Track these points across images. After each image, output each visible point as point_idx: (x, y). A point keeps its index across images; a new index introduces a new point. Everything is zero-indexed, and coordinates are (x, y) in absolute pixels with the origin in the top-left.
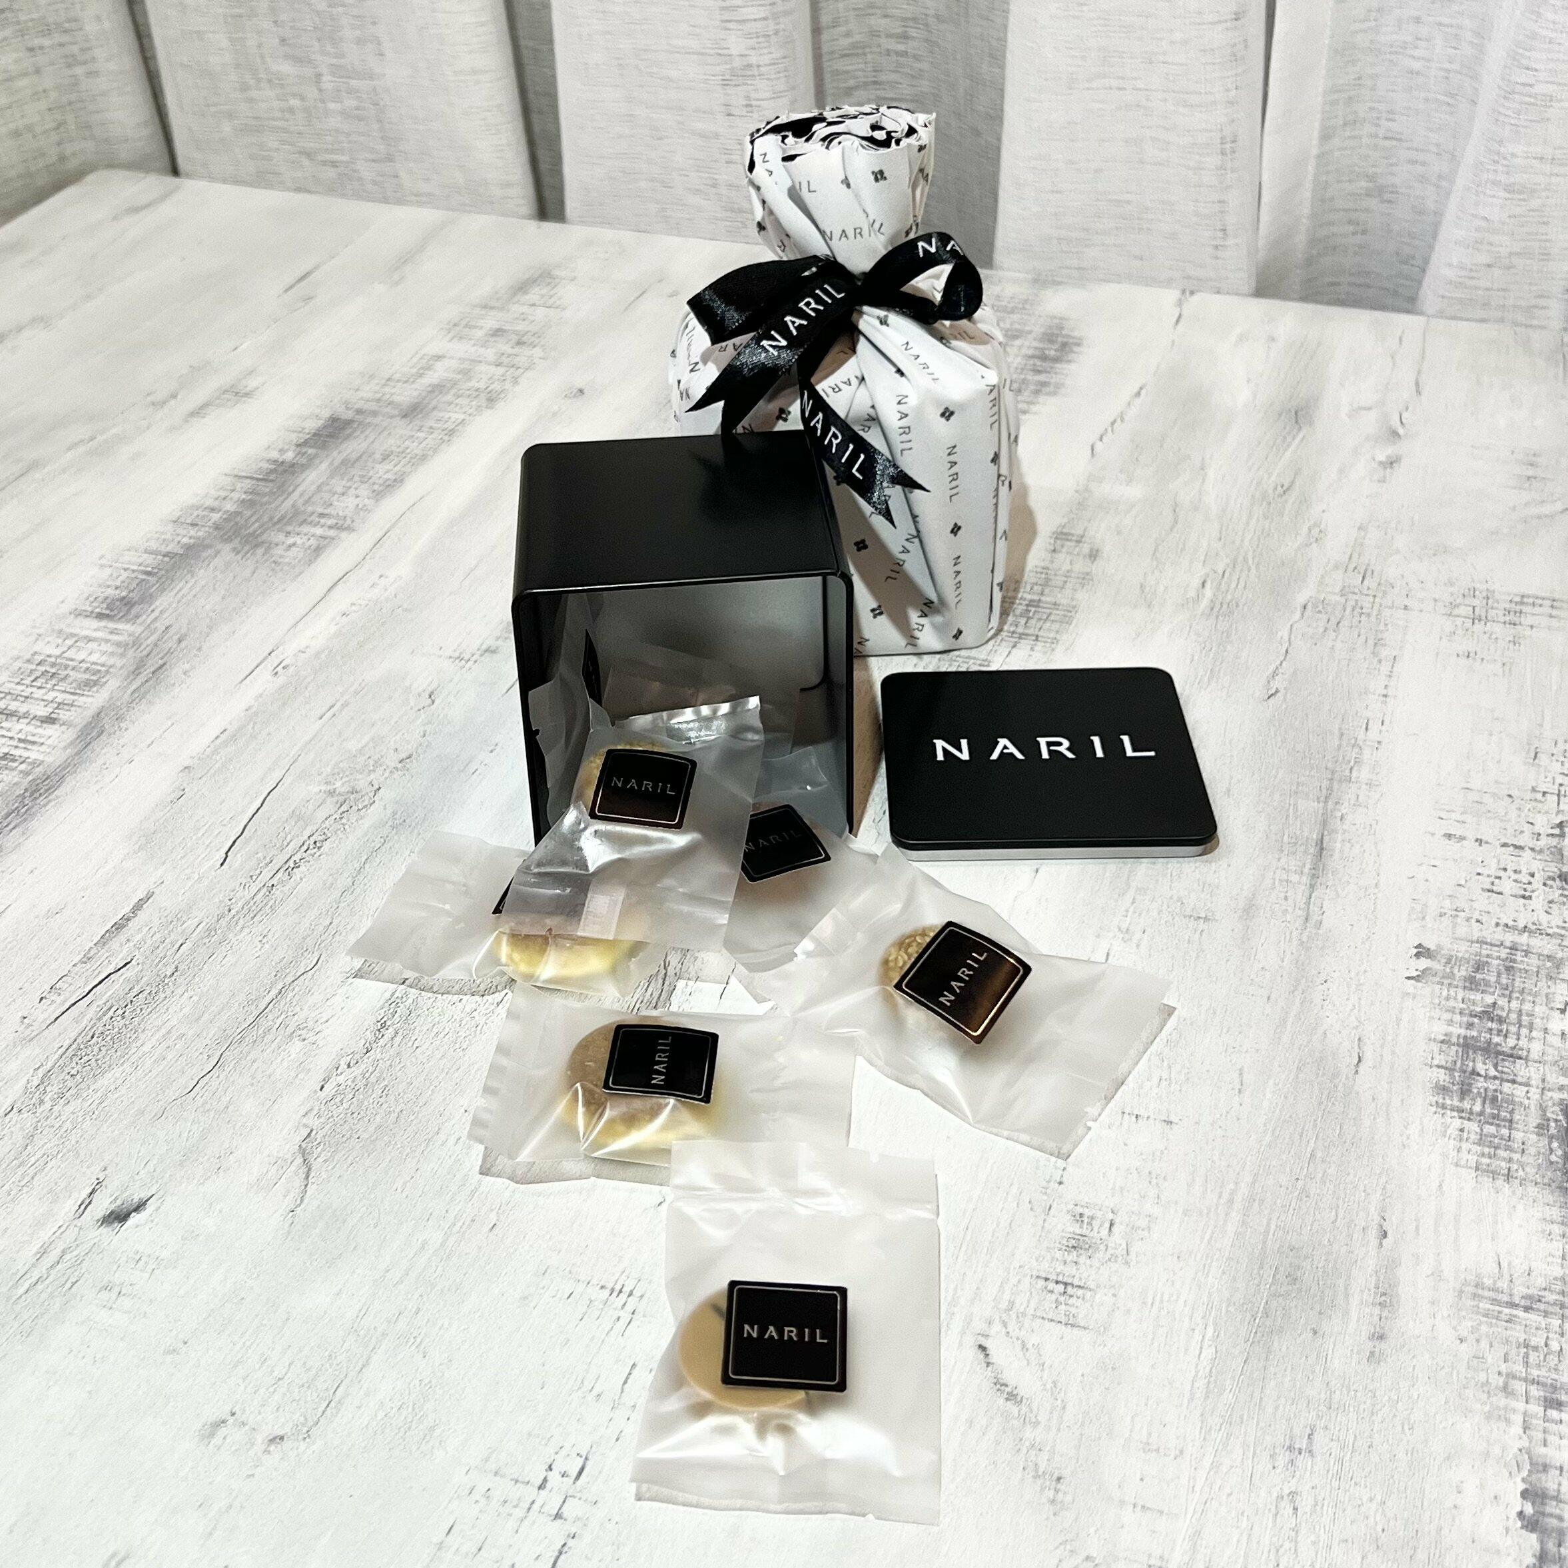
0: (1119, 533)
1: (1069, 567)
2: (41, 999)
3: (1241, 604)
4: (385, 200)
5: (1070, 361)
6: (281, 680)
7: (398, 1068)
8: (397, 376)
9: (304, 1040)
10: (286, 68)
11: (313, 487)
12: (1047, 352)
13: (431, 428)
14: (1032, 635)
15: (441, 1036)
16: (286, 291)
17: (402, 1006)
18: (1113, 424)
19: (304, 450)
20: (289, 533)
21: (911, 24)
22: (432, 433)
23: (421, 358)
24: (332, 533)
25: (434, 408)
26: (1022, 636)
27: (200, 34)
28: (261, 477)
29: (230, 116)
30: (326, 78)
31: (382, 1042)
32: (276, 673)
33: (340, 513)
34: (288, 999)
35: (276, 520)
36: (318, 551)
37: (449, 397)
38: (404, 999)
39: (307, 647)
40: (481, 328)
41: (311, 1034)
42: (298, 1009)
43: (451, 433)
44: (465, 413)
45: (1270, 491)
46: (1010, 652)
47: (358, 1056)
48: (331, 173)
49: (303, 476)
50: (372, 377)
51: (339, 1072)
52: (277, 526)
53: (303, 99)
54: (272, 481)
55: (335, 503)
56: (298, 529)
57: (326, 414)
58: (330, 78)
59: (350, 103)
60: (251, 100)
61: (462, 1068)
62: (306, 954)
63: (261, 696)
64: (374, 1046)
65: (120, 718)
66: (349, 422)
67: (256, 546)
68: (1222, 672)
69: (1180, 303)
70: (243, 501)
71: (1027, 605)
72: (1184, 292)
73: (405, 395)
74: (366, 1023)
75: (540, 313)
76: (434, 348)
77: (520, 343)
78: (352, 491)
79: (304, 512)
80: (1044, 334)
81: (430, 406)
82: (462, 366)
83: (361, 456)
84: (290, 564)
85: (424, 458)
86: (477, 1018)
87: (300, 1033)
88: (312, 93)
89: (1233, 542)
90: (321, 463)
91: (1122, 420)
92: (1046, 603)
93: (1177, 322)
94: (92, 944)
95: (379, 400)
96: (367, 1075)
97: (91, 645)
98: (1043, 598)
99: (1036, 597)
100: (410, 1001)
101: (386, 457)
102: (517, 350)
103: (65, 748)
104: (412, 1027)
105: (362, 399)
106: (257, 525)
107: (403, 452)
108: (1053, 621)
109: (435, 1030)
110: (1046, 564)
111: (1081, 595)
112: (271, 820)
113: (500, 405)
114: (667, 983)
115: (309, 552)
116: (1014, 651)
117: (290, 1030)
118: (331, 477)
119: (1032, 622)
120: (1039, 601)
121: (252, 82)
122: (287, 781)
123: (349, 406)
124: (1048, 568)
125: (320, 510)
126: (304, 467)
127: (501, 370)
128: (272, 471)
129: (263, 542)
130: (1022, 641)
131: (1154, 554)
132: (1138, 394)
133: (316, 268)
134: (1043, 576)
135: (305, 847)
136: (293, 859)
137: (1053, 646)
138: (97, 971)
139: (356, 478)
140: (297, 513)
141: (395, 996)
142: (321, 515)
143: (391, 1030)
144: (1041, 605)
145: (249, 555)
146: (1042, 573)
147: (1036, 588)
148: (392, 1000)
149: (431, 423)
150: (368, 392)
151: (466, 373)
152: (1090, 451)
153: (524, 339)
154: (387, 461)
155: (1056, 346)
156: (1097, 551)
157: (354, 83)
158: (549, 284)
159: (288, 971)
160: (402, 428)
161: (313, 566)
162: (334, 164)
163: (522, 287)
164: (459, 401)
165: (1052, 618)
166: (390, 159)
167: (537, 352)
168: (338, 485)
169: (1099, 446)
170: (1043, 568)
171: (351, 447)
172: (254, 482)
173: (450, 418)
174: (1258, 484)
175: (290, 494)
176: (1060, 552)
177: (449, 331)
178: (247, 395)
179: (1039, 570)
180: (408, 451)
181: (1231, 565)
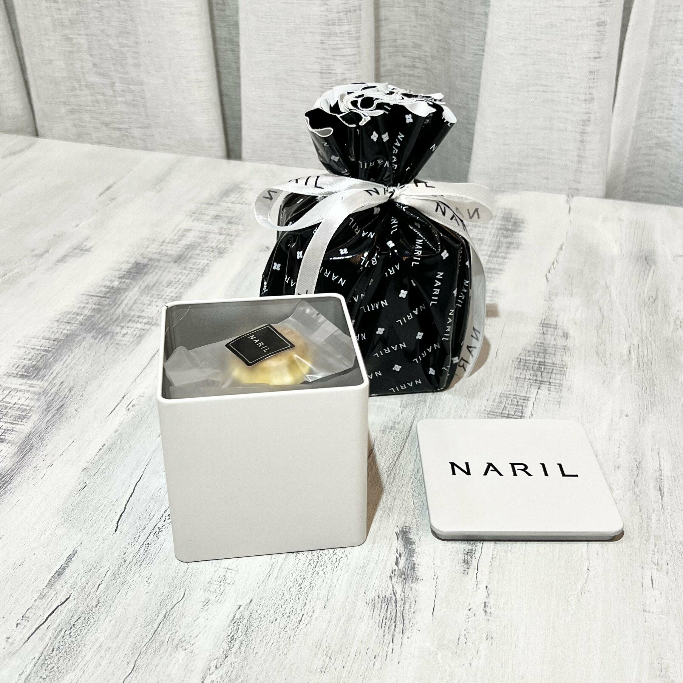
0: (575, 323)
1: (554, 343)
2: (17, 624)
3: (653, 363)
4: (146, 149)
5: (520, 231)
6: (132, 413)
7: (247, 668)
8: (168, 240)
9: (185, 649)
10: (96, 79)
11: (132, 302)
12: (507, 226)
13: (191, 268)
14: (547, 382)
15: (269, 645)
16: (100, 195)
17: (241, 624)
18: (553, 264)
19: (123, 280)
20: (123, 327)
21: (417, 60)
22: (192, 271)
23: (179, 231)
24: (147, 327)
25: (190, 258)
26: (541, 382)
27: (51, 61)
28: (102, 295)
29: (65, 104)
30: (117, 84)
31: (233, 650)
32: (129, 409)
33: (149, 315)
34: (171, 621)
35: (114, 320)
36: (141, 337)
37: (198, 252)
38: (242, 620)
39: (144, 393)
40: (208, 215)
41: (189, 645)
42: (178, 628)
43: (203, 270)
44: (208, 260)
45: (647, 300)
46: (537, 392)
47: (220, 660)
48: (118, 134)
49: (126, 294)
50: (154, 240)
51: (211, 672)
52: (116, 323)
53: (104, 94)
54: (108, 298)
55: (146, 310)
56: (127, 325)
57: (133, 260)
58: (119, 85)
59: (129, 97)
60: (76, 96)
61: (287, 668)
62: (176, 589)
63: (122, 423)
64: (229, 653)
65: (42, 438)
66: (146, 265)
67: (105, 335)
68: (657, 402)
69: (568, 201)
70: (94, 309)
71: (539, 364)
72: (568, 196)
73: (174, 250)
74: (221, 637)
75: (238, 207)
76: (185, 225)
77: (229, 223)
78: (154, 303)
79: (129, 315)
80: (503, 217)
81: (189, 256)
82: (202, 235)
83: (155, 283)
84: (126, 345)
85: (190, 284)
86: (289, 632)
87: (182, 645)
88: (109, 92)
89: (637, 328)
90: (134, 287)
91: (557, 262)
92: (548, 363)
93: (569, 211)
94: (44, 586)
95: (160, 253)
96: (229, 674)
97: (19, 394)
98: (546, 361)
99: (542, 360)
100: (245, 621)
101: (169, 284)
102: (229, 226)
103: (12, 458)
104: (250, 639)
105: (150, 252)
106: (104, 323)
107: (178, 281)
108: (556, 374)
109: (265, 642)
110: (541, 341)
111: (566, 358)
112: (140, 501)
113: (226, 255)
114: (398, 605)
115: (135, 337)
116: (539, 391)
117: (175, 643)
118: (141, 295)
119: (545, 374)
120: (545, 362)
121: (77, 86)
122: (146, 476)
123: (144, 256)
124: (543, 343)
125: (138, 314)
126: (125, 290)
127: (222, 237)
128: (108, 292)
129: (108, 333)
130: (542, 385)
131: (598, 335)
132: (561, 248)
133: (115, 183)
134: (542, 348)
135: (163, 519)
136: (158, 526)
137: (561, 388)
138: (49, 605)
139: (155, 296)
140: (125, 316)
141: (236, 618)
142: (139, 317)
143: (237, 641)
144: (546, 364)
145: (102, 339)
146: (541, 346)
147: (540, 354)
148: (235, 620)
149: (190, 265)
150: (153, 248)
151: (205, 239)
152: (545, 279)
153: (232, 220)
154: (170, 286)
155: (510, 224)
156: (567, 333)
157: (132, 87)
158: (239, 192)
159: (167, 602)
160: (175, 269)
161: (140, 346)
162: (119, 129)
163: (226, 193)
164: (203, 253)
165: (554, 371)
166: (148, 127)
167: (240, 227)
168: (146, 299)
169: (549, 276)
170: (541, 343)
171: (150, 279)
172: (99, 298)
173: (200, 263)
174: (640, 296)
175: (119, 305)
176: (547, 334)
177: (191, 216)
178: (87, 250)
179: (539, 344)
180: (180, 281)
181: (641, 341)
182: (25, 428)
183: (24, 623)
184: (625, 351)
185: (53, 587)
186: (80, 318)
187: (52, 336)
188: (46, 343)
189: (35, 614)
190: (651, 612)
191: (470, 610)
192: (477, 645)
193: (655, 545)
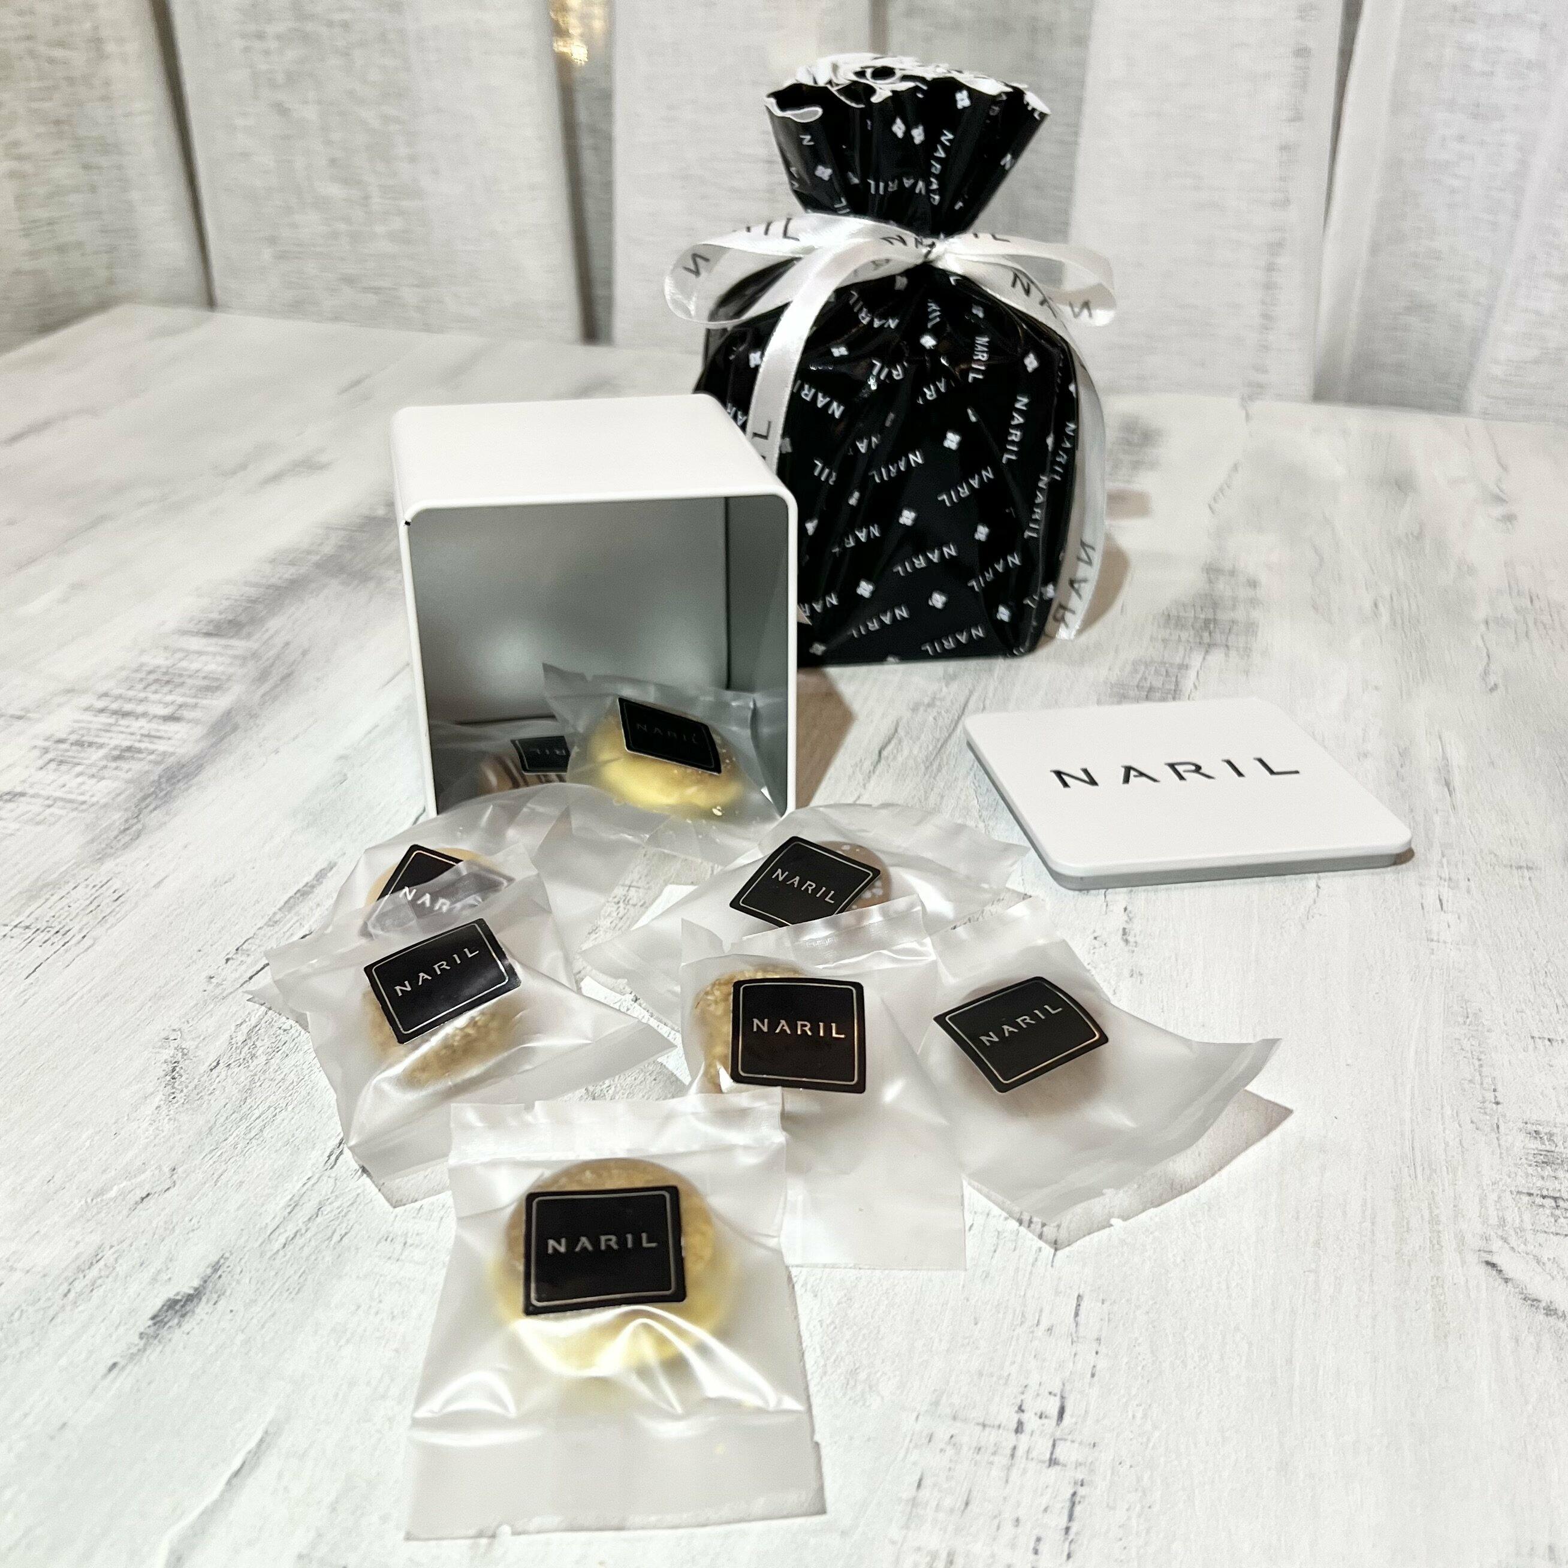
0: (1269, 568)
1: (1231, 594)
2: (227, 960)
3: (1421, 621)
5: (1155, 446)
10: (335, 191)
12: (1130, 439)
14: (1222, 645)
16: (341, 393)
18: (1221, 490)
26: (1211, 645)
28: (354, 528)
29: (272, 241)
30: (374, 200)
45: (1403, 538)
46: (1204, 658)
48: (371, 299)
53: (349, 222)
54: (366, 532)
58: (378, 200)
59: (397, 224)
60: (293, 225)
67: (366, 580)
68: (1432, 671)
69: (1243, 407)
70: (341, 547)
71: (1204, 622)
72: (1244, 398)
89: (1388, 575)
91: (1230, 487)
92: (1221, 620)
93: (1247, 419)
94: (274, 909)
98: (1218, 617)
99: (1210, 616)
106: (361, 565)
108: (1237, 634)
110: (1207, 591)
111: (1255, 614)
116: (1208, 657)
119: (1216, 635)
120: (1215, 619)
121: (296, 206)
124: (1211, 595)
128: (365, 524)
131: (1313, 584)
132: (1235, 469)
133: (367, 376)
134: (1209, 600)
137: (1247, 652)
144: (1218, 622)
145: (360, 587)
146: (1206, 598)
147: (1206, 609)
152: (1208, 509)
155: (1136, 436)
156: (1255, 581)
157: (403, 204)
162: (376, 291)
165: (1235, 631)
166: (432, 283)
169: (1216, 506)
170: (1206, 594)
172: (348, 532)
174: (1388, 533)
176: (1217, 582)
178: (321, 467)
179: (1203, 596)
181: (1395, 592)
182: (220, 703)
183: (240, 957)
184: (1368, 605)
185: (293, 912)
186: (315, 558)
187: (264, 581)
188: (252, 592)
189: (259, 946)
190: (1441, 941)
191: (1095, 938)
192: (1113, 983)
193: (1443, 856)
